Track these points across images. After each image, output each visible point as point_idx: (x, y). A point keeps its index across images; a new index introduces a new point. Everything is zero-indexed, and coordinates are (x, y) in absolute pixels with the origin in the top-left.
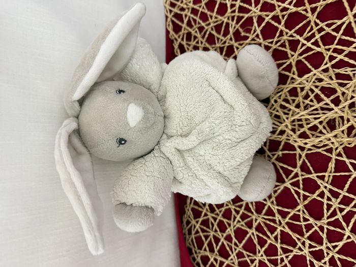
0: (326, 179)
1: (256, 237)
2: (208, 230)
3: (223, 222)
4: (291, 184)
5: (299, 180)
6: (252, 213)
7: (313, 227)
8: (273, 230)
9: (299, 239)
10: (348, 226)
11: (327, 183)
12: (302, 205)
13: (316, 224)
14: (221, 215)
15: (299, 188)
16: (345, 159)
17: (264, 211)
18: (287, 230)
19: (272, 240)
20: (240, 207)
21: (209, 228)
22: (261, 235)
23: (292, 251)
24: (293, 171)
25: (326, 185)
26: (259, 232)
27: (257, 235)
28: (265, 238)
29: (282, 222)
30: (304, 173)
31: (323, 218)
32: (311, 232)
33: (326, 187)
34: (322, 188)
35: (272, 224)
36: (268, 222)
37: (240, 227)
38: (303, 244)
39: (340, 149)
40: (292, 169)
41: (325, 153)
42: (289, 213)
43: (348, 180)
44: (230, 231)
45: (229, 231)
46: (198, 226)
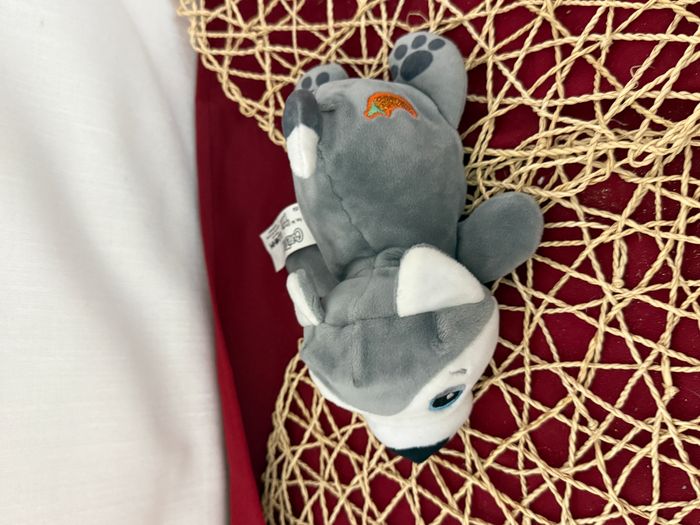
0: (582, 375)
1: (416, 499)
2: (314, 474)
3: (346, 458)
4: (505, 381)
5: (522, 375)
7: (544, 482)
8: (455, 484)
9: (510, 508)
10: (614, 483)
11: (583, 384)
12: (525, 432)
13: (551, 476)
14: (343, 441)
15: (522, 391)
16: (624, 333)
18: (487, 486)
19: (452, 508)
21: (317, 470)
22: (428, 495)
24: (511, 351)
25: (580, 389)
26: (424, 487)
27: (420, 495)
28: (436, 501)
29: (478, 466)
30: (536, 359)
31: (566, 464)
32: (537, 493)
33: (579, 394)
34: (571, 397)
35: (455, 469)
36: (447, 465)
37: (384, 472)
38: (519, 519)
39: (617, 310)
40: (512, 347)
41: (583, 316)
42: (495, 447)
43: (626, 383)
44: (361, 482)
45: (358, 482)
46: (294, 463)
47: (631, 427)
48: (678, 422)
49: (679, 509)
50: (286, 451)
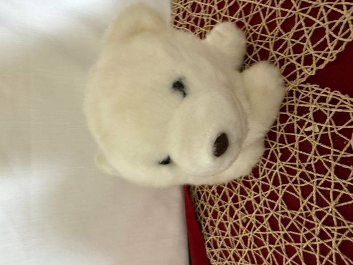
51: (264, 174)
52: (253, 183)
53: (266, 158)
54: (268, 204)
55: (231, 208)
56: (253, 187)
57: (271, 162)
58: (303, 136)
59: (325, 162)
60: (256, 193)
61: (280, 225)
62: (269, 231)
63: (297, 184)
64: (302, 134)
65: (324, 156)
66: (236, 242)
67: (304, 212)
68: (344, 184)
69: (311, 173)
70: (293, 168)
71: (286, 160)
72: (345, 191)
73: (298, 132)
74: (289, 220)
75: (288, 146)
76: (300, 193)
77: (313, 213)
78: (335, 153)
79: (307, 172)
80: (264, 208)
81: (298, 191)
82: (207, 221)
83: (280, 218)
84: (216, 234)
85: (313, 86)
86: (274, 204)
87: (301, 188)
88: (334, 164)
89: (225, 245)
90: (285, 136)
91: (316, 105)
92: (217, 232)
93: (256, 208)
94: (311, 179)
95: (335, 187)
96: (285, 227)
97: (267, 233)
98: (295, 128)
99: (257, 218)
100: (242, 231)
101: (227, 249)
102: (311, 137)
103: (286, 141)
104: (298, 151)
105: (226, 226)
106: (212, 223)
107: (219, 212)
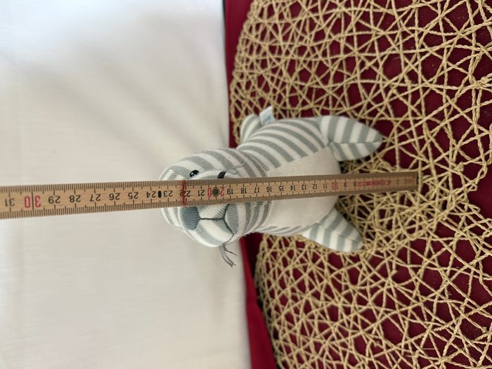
2: (274, 260)
6: (308, 260)
8: (321, 280)
10: (371, 297)
11: (366, 259)
12: (346, 269)
14: (286, 252)
17: (318, 262)
20: (301, 252)
21: (275, 258)
23: (330, 301)
25: (365, 260)
32: (347, 291)
33: (364, 262)
34: (361, 262)
35: (321, 275)
36: (319, 272)
38: (339, 298)
43: (381, 263)
44: (290, 268)
46: (268, 255)
47: (379, 279)
48: (394, 283)
49: (390, 312)
50: (266, 249)
51: (365, 284)
52: (347, 287)
53: (375, 267)
54: (359, 321)
55: (307, 303)
56: (344, 292)
57: (379, 276)
58: (433, 263)
59: (453, 309)
60: (346, 301)
61: (368, 349)
62: (352, 350)
63: (407, 316)
64: (434, 260)
65: (454, 301)
66: (304, 344)
67: (403, 350)
68: (467, 343)
69: (429, 312)
70: (407, 295)
71: (401, 282)
72: (465, 351)
73: (429, 255)
74: (382, 350)
75: (409, 266)
76: (406, 329)
77: (415, 357)
78: (469, 303)
79: (424, 310)
80: (352, 322)
81: (405, 324)
82: (271, 303)
83: (370, 343)
84: (279, 323)
85: (472, 207)
86: (368, 325)
87: (410, 323)
88: (463, 316)
89: (289, 339)
90: (408, 252)
91: (465, 232)
92: (282, 322)
93: (342, 317)
94: (426, 319)
95: (454, 342)
96: (374, 354)
97: (348, 351)
98: (427, 249)
99: (340, 329)
100: (315, 335)
101: (291, 345)
102: (446, 271)
103: (409, 259)
104: (420, 281)
105: (295, 320)
106: (277, 309)
107: (290, 301)
